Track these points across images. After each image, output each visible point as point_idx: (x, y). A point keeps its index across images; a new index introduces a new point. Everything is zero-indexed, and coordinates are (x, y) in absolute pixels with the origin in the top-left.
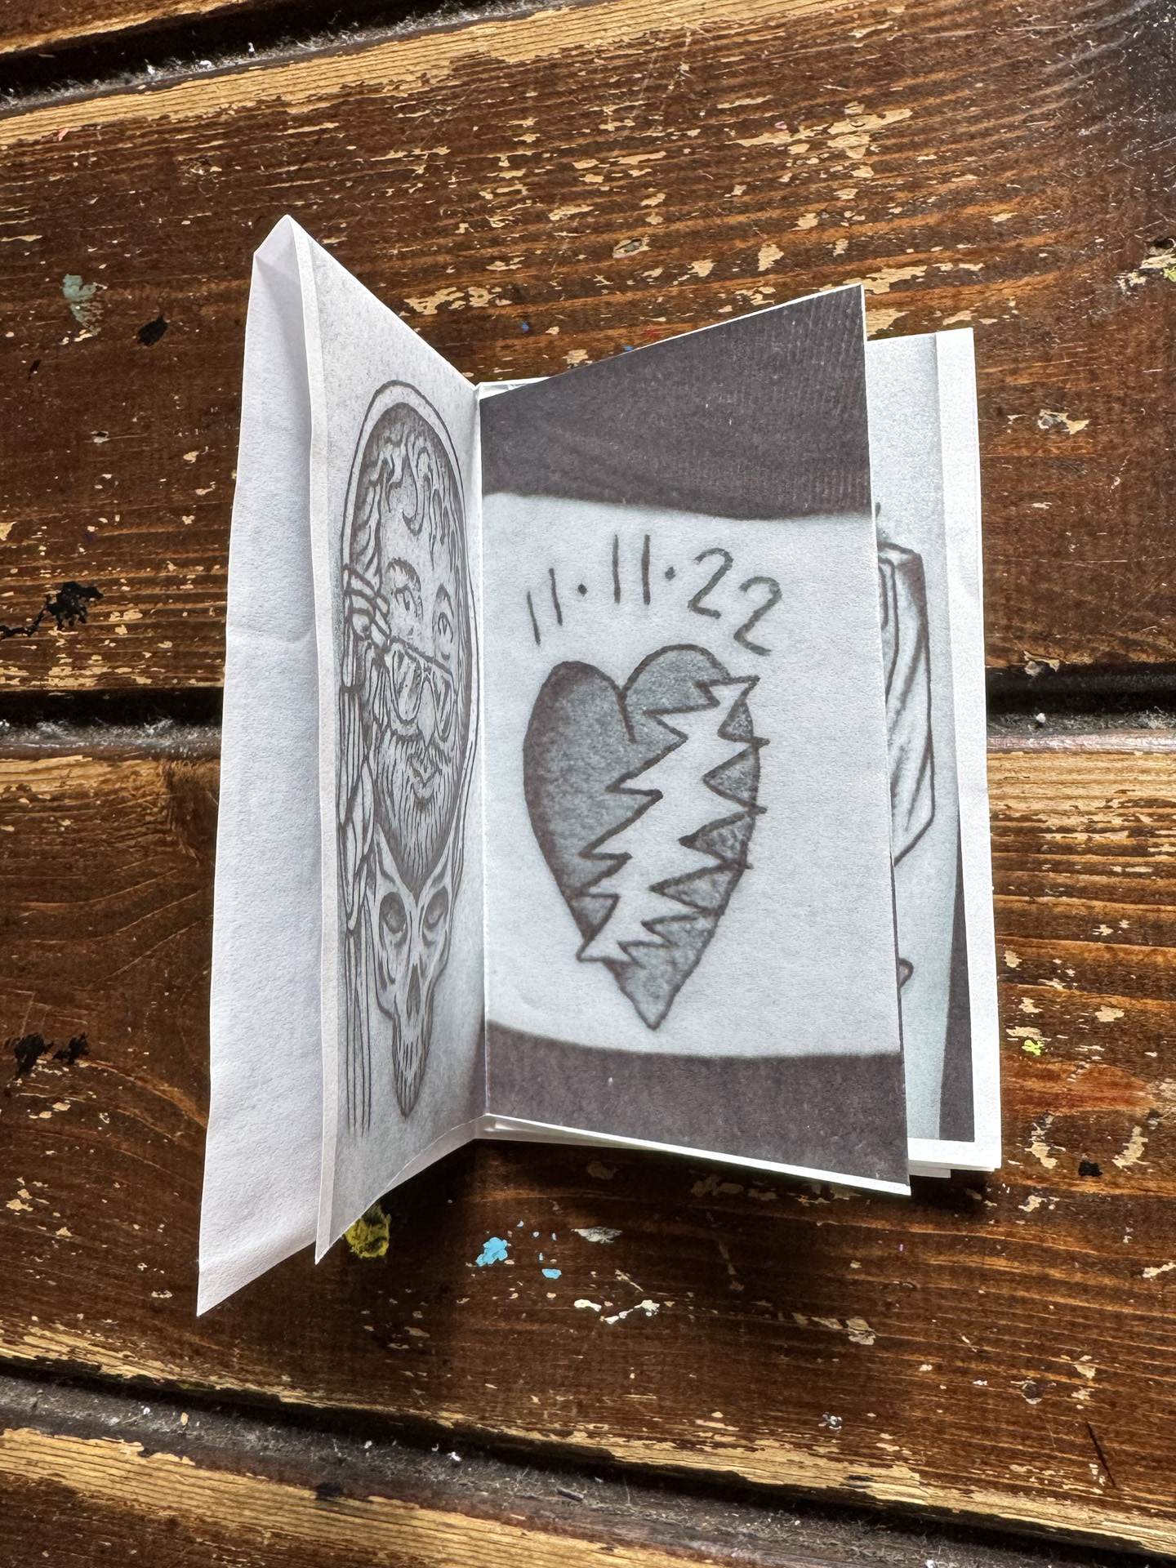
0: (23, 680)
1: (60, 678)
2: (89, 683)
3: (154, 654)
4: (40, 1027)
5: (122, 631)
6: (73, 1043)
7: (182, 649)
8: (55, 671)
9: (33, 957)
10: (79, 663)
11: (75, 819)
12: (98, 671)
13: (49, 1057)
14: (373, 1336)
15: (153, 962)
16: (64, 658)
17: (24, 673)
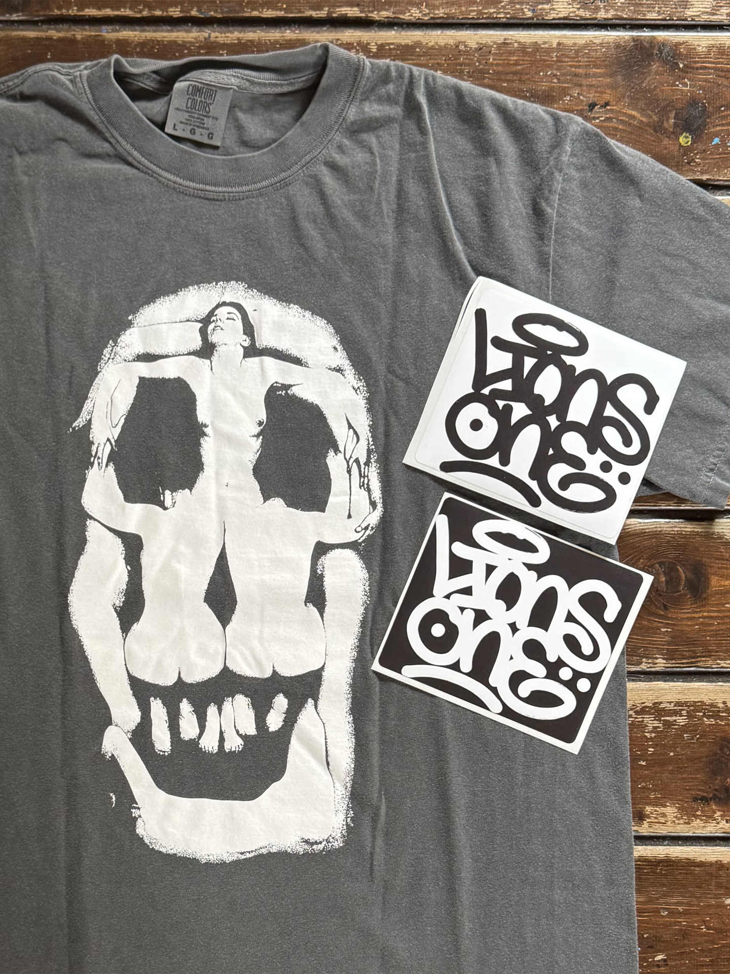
0: (590, 15)
1: (602, 15)
2: (610, 16)
3: (629, 10)
4: (596, 99)
5: (619, 4)
6: (605, 103)
7: (637, 9)
8: (600, 13)
9: (594, 83)
10: (607, 11)
11: (606, 49)
12: (612, 13)
13: (599, 106)
14: (687, 162)
15: (629, 83)
16: (602, 10)
17: (590, 13)
